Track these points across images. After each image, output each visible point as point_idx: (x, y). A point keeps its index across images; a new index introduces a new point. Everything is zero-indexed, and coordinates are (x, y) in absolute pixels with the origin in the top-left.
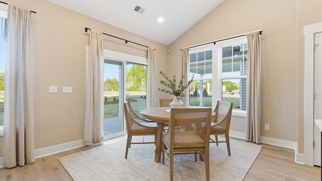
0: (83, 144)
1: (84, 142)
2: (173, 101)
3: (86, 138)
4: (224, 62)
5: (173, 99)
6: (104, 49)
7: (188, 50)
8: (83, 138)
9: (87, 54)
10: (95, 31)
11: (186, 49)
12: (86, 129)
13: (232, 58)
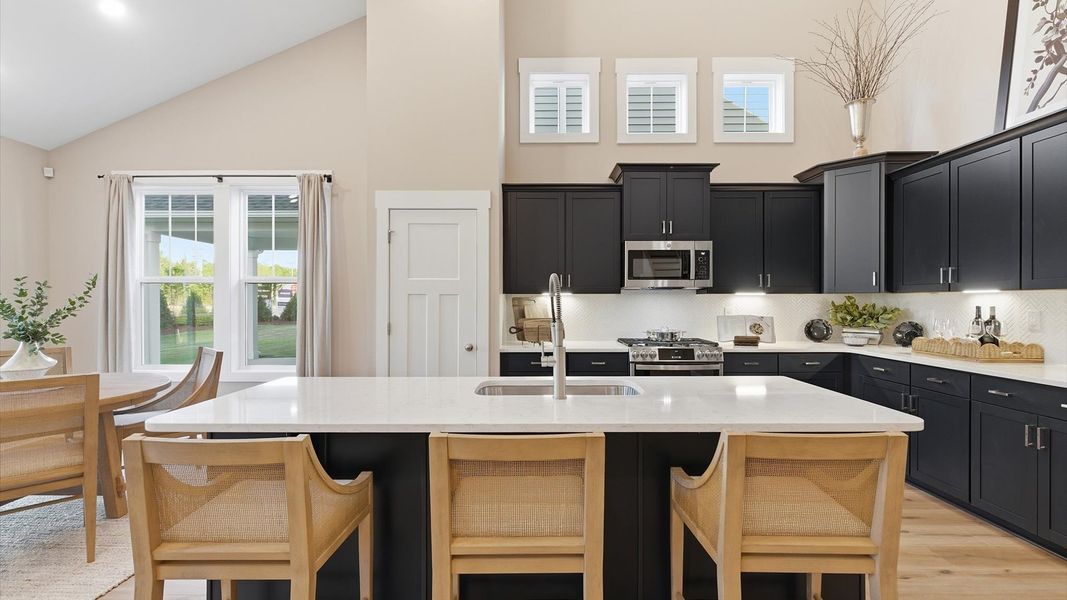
2: (11, 361)
4: (253, 222)
5: (14, 352)
7: (129, 182)
11: (122, 177)
13: (273, 217)
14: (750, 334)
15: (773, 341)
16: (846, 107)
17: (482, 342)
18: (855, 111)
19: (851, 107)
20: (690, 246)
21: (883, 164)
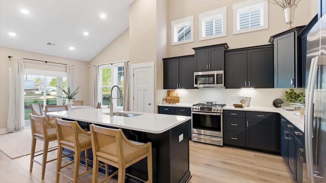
0: (7, 131)
1: (7, 130)
3: (9, 127)
6: (25, 68)
8: (6, 128)
9: (10, 73)
10: (17, 58)
12: (9, 121)
14: (240, 104)
15: (248, 106)
16: (283, 10)
17: (152, 103)
18: (287, 11)
19: (285, 10)
20: (215, 73)
21: (296, 32)
